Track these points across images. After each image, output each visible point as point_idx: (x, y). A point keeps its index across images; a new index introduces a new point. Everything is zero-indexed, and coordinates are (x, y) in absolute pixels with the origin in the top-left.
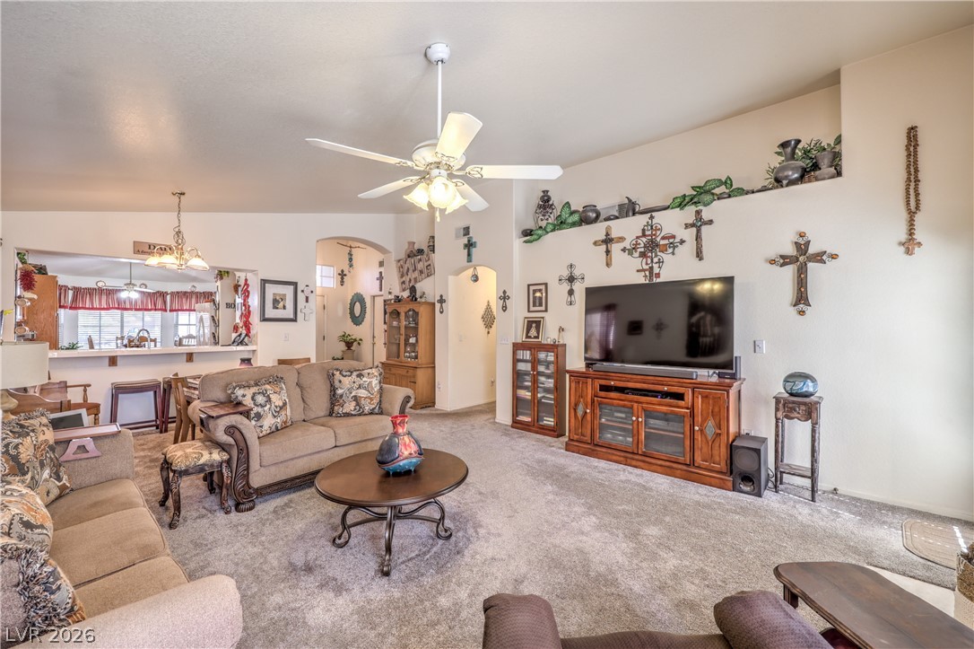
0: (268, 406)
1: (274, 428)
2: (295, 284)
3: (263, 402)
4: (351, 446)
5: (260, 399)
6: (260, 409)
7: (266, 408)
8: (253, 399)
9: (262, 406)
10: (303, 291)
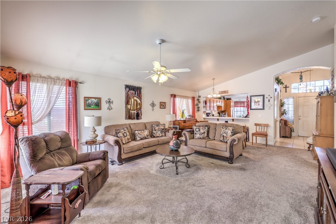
0: (199, 132)
1: (199, 138)
2: (264, 96)
3: (198, 131)
4: (211, 149)
5: (197, 130)
6: (196, 132)
7: (198, 132)
8: (195, 129)
9: (197, 131)
10: (271, 98)
